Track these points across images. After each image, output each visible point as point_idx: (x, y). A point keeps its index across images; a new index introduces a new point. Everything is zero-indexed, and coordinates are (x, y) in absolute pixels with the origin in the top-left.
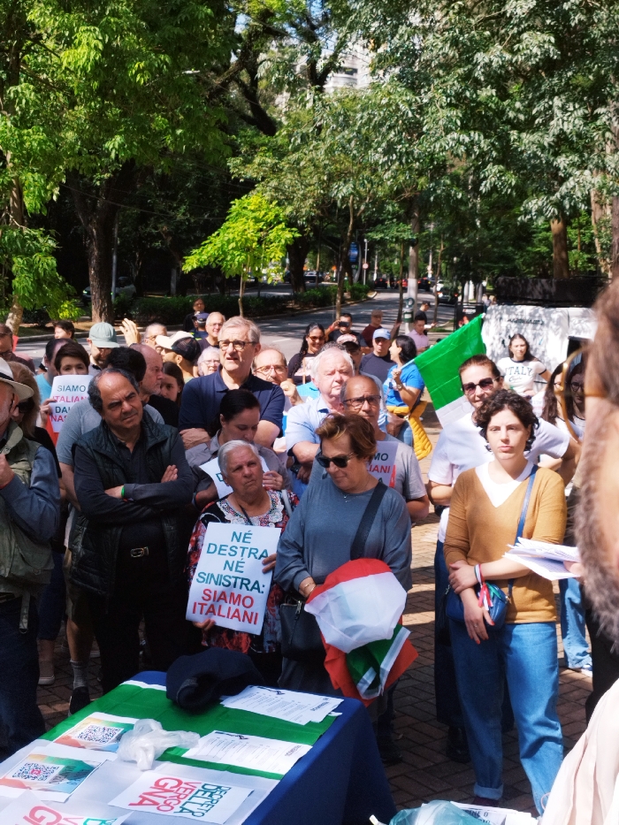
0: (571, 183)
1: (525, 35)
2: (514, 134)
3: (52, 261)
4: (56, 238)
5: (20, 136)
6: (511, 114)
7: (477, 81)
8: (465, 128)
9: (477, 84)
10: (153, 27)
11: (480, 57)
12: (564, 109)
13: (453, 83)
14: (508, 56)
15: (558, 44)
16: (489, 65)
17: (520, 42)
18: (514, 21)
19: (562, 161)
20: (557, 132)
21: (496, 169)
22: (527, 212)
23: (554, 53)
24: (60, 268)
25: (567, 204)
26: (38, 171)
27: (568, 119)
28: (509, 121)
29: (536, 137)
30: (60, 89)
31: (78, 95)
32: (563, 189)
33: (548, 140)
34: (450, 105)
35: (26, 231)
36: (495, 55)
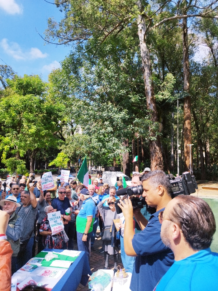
0: (116, 152)
2: (107, 143)
3: (25, 166)
4: (26, 161)
6: (106, 140)
7: (100, 135)
8: (98, 142)
10: (45, 125)
11: (101, 131)
12: (114, 139)
14: (105, 131)
15: (113, 129)
17: (107, 128)
18: (106, 125)
19: (114, 148)
21: (104, 149)
22: (109, 156)
23: (112, 131)
24: (26, 167)
25: (116, 155)
27: (116, 141)
29: (110, 144)
30: (27, 135)
33: (112, 144)
34: (96, 138)
35: (20, 160)
36: (103, 131)
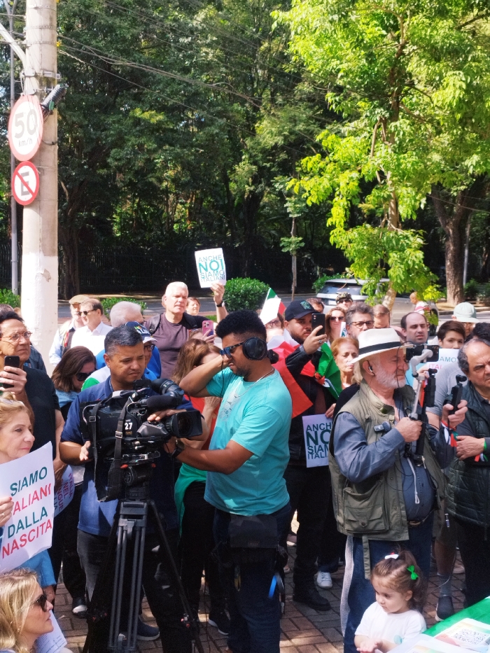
4: (423, 237)
5: (398, 159)
26: (410, 186)
30: (429, 122)
31: (444, 125)
35: (400, 232)
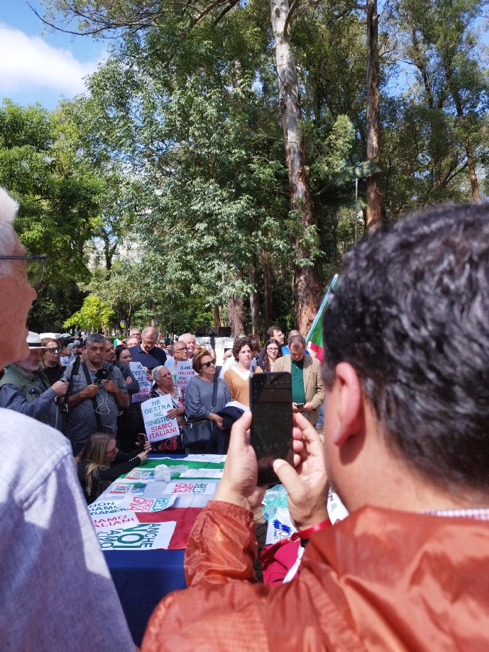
0: (225, 291)
1: (205, 237)
2: (201, 272)
6: (199, 266)
8: (182, 270)
9: (186, 254)
11: (190, 245)
12: (219, 264)
13: (177, 253)
14: (199, 244)
15: (217, 241)
16: (192, 248)
17: (203, 239)
18: (200, 231)
19: (219, 284)
20: (216, 272)
22: (208, 302)
23: (216, 244)
25: (223, 298)
27: (221, 267)
28: (198, 268)
29: (209, 274)
32: (222, 294)
33: (214, 275)
34: (177, 261)
